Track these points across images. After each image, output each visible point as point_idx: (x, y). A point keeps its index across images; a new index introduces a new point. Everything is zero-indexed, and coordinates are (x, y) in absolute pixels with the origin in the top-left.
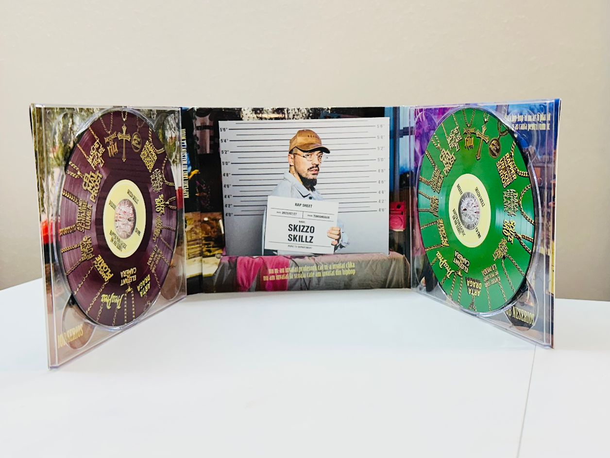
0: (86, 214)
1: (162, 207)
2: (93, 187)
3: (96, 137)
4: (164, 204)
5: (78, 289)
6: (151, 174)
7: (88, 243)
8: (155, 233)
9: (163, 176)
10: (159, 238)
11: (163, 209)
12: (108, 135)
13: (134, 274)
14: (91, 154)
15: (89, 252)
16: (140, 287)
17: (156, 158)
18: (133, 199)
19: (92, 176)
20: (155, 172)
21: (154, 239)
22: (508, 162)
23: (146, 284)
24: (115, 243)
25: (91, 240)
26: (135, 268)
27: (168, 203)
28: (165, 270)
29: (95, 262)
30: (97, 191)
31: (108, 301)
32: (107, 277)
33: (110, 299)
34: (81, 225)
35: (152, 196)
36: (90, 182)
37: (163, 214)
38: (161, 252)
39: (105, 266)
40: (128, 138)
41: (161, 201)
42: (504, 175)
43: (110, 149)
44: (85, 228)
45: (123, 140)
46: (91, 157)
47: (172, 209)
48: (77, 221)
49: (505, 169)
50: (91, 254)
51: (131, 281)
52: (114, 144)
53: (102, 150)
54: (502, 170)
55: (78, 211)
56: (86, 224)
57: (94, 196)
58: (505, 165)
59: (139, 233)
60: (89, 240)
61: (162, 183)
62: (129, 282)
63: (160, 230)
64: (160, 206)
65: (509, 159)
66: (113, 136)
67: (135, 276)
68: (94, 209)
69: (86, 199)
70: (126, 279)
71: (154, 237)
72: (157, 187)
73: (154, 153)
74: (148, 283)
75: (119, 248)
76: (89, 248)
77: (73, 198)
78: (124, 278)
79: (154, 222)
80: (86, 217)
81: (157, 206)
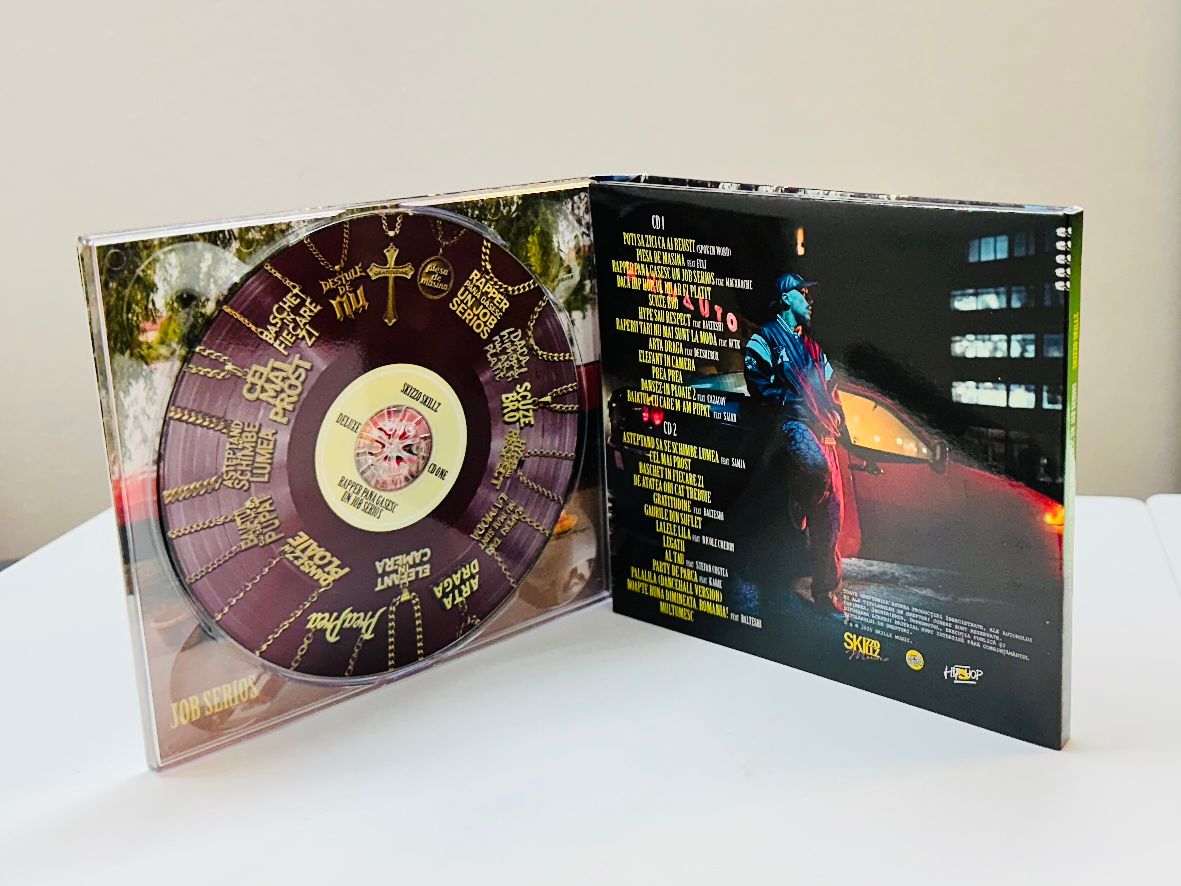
0: (254, 451)
1: (527, 410)
2: (278, 393)
3: (289, 283)
4: (533, 403)
5: (226, 609)
6: (490, 340)
7: (260, 510)
8: (501, 470)
9: (532, 341)
10: (514, 479)
11: (531, 413)
12: (334, 274)
13: (422, 563)
14: (273, 322)
15: (265, 530)
16: (444, 589)
17: (505, 305)
18: (424, 403)
19: (274, 369)
20: (501, 337)
21: (495, 482)
23: (463, 582)
24: (357, 504)
25: (271, 504)
26: (427, 550)
27: (548, 399)
28: (535, 544)
29: (287, 548)
30: (294, 399)
31: (329, 626)
32: (326, 576)
33: (339, 622)
34: (238, 475)
35: (487, 391)
36: (268, 380)
37: (529, 425)
38: (521, 509)
39: (321, 552)
40: (408, 272)
41: (524, 397)
43: (341, 304)
44: (252, 479)
45: (387, 278)
46: (273, 329)
47: (563, 412)
48: (225, 469)
50: (273, 534)
51: (413, 578)
52: (354, 292)
53: (311, 309)
55: (228, 446)
56: (255, 471)
57: (284, 409)
59: (443, 474)
60: (267, 504)
61: (525, 359)
62: (406, 580)
63: (516, 462)
64: (518, 410)
66: (356, 272)
67: (428, 566)
68: (284, 438)
69: (256, 419)
70: (394, 576)
71: (497, 479)
72: (511, 368)
73: (498, 296)
74: (472, 576)
75: (372, 511)
76: (263, 520)
77: (211, 422)
78: (385, 573)
79: (497, 445)
80: (254, 456)
81: (505, 411)
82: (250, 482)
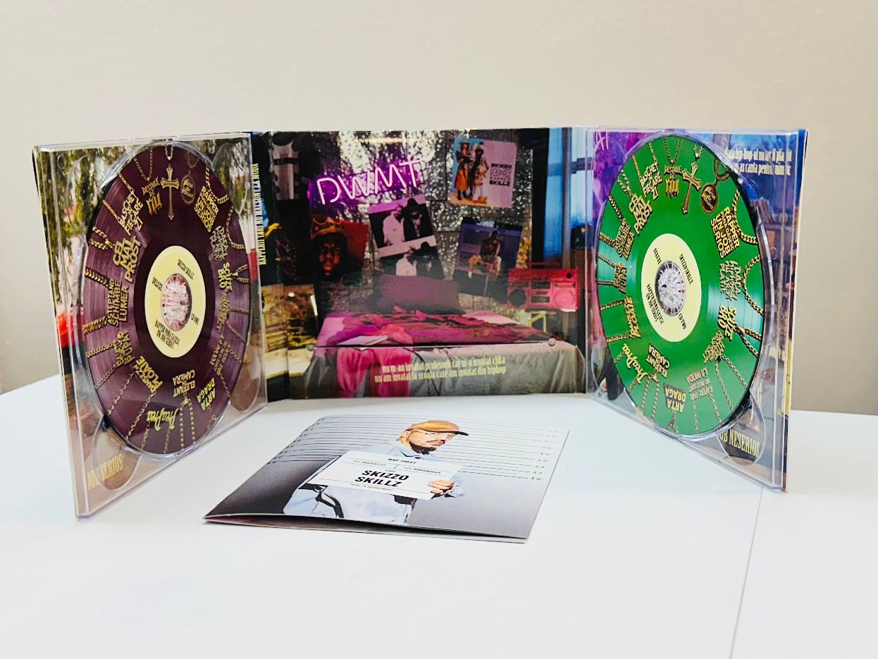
0: (119, 300)
1: (228, 281)
2: (129, 261)
3: (129, 187)
4: (231, 276)
5: (113, 408)
6: (211, 234)
7: (124, 340)
8: (220, 320)
9: (228, 236)
10: (225, 325)
11: (230, 283)
12: (147, 183)
13: (192, 380)
14: (124, 213)
15: (127, 354)
16: (202, 396)
17: (217, 211)
18: (187, 272)
19: (126, 245)
20: (216, 231)
21: (218, 327)
22: (729, 220)
23: (209, 392)
24: (163, 339)
25: (128, 337)
26: (193, 371)
27: (236, 274)
28: (235, 371)
29: (136, 367)
30: (134, 266)
31: (156, 420)
32: (153, 386)
33: (160, 417)
34: (113, 316)
35: (213, 267)
36: (124, 253)
37: (229, 291)
38: (229, 346)
39: (150, 370)
40: (176, 184)
41: (227, 272)
42: (722, 239)
43: (151, 203)
44: (120, 319)
45: (168, 188)
46: (124, 218)
47: (243, 283)
48: (108, 311)
49: (724, 231)
50: (130, 356)
51: (188, 389)
52: (156, 196)
53: (139, 205)
54: (718, 233)
55: (109, 296)
56: (121, 314)
57: (131, 273)
58: (723, 224)
59: (197, 320)
60: (126, 337)
61: (226, 247)
62: (186, 391)
63: (226, 314)
64: (224, 281)
65: (730, 216)
66: (154, 185)
67: (194, 382)
68: (131, 292)
69: (119, 279)
70: (180, 387)
71: (219, 325)
72: (221, 252)
73: (214, 204)
74: (212, 390)
75: (170, 344)
76: (126, 347)
77: (101, 279)
78: (178, 386)
79: (218, 303)
80: (120, 304)
81: (220, 281)
82: (119, 321)
